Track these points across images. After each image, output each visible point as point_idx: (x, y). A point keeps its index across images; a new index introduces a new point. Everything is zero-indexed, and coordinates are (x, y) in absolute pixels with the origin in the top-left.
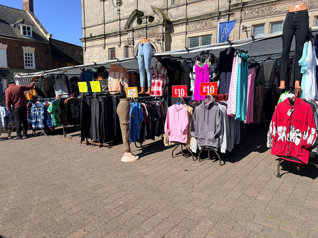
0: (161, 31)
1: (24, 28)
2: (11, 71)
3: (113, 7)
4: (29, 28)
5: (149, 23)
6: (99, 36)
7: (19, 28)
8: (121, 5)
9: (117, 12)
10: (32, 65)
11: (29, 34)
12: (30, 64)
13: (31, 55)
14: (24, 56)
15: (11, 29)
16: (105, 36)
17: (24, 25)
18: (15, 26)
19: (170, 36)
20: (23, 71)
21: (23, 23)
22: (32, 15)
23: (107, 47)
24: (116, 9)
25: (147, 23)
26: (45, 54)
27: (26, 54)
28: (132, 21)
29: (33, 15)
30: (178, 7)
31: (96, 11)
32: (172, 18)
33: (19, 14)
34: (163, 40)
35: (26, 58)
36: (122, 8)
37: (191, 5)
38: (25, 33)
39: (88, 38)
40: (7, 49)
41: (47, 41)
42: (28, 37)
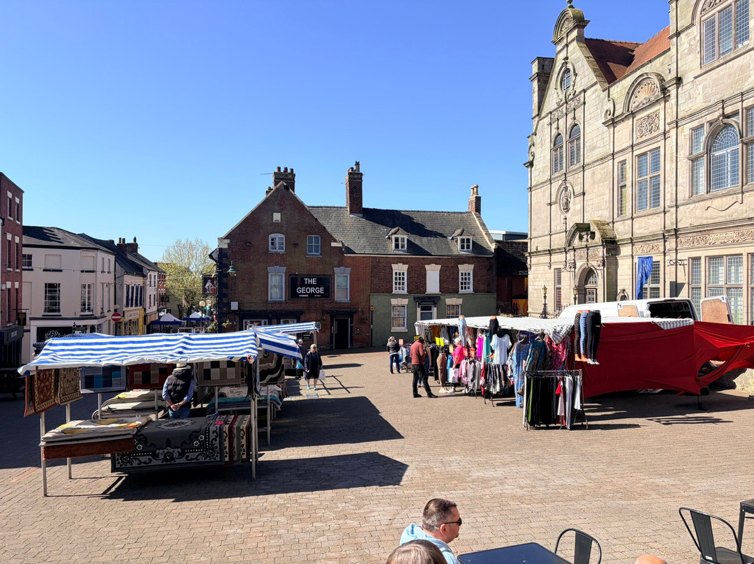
0: (601, 254)
1: (463, 241)
2: (442, 297)
3: (559, 213)
4: (468, 240)
5: (590, 241)
6: (544, 251)
7: (457, 241)
8: (568, 211)
9: (563, 221)
10: (469, 288)
11: (468, 247)
12: (467, 286)
13: (469, 274)
14: (460, 277)
15: (448, 244)
16: (550, 252)
17: (462, 237)
18: (453, 239)
19: (617, 260)
20: (457, 296)
21: (461, 235)
22: (477, 217)
23: (553, 267)
24: (563, 217)
25: (587, 241)
26: (488, 270)
27: (462, 274)
28: (573, 236)
29: (479, 217)
30: (624, 220)
31: (542, 217)
32: (619, 234)
33: (462, 220)
34: (604, 265)
35: (462, 278)
36: (568, 215)
37: (637, 219)
38: (463, 247)
39: (533, 253)
40: (441, 270)
41: (491, 253)
42: (467, 251)
